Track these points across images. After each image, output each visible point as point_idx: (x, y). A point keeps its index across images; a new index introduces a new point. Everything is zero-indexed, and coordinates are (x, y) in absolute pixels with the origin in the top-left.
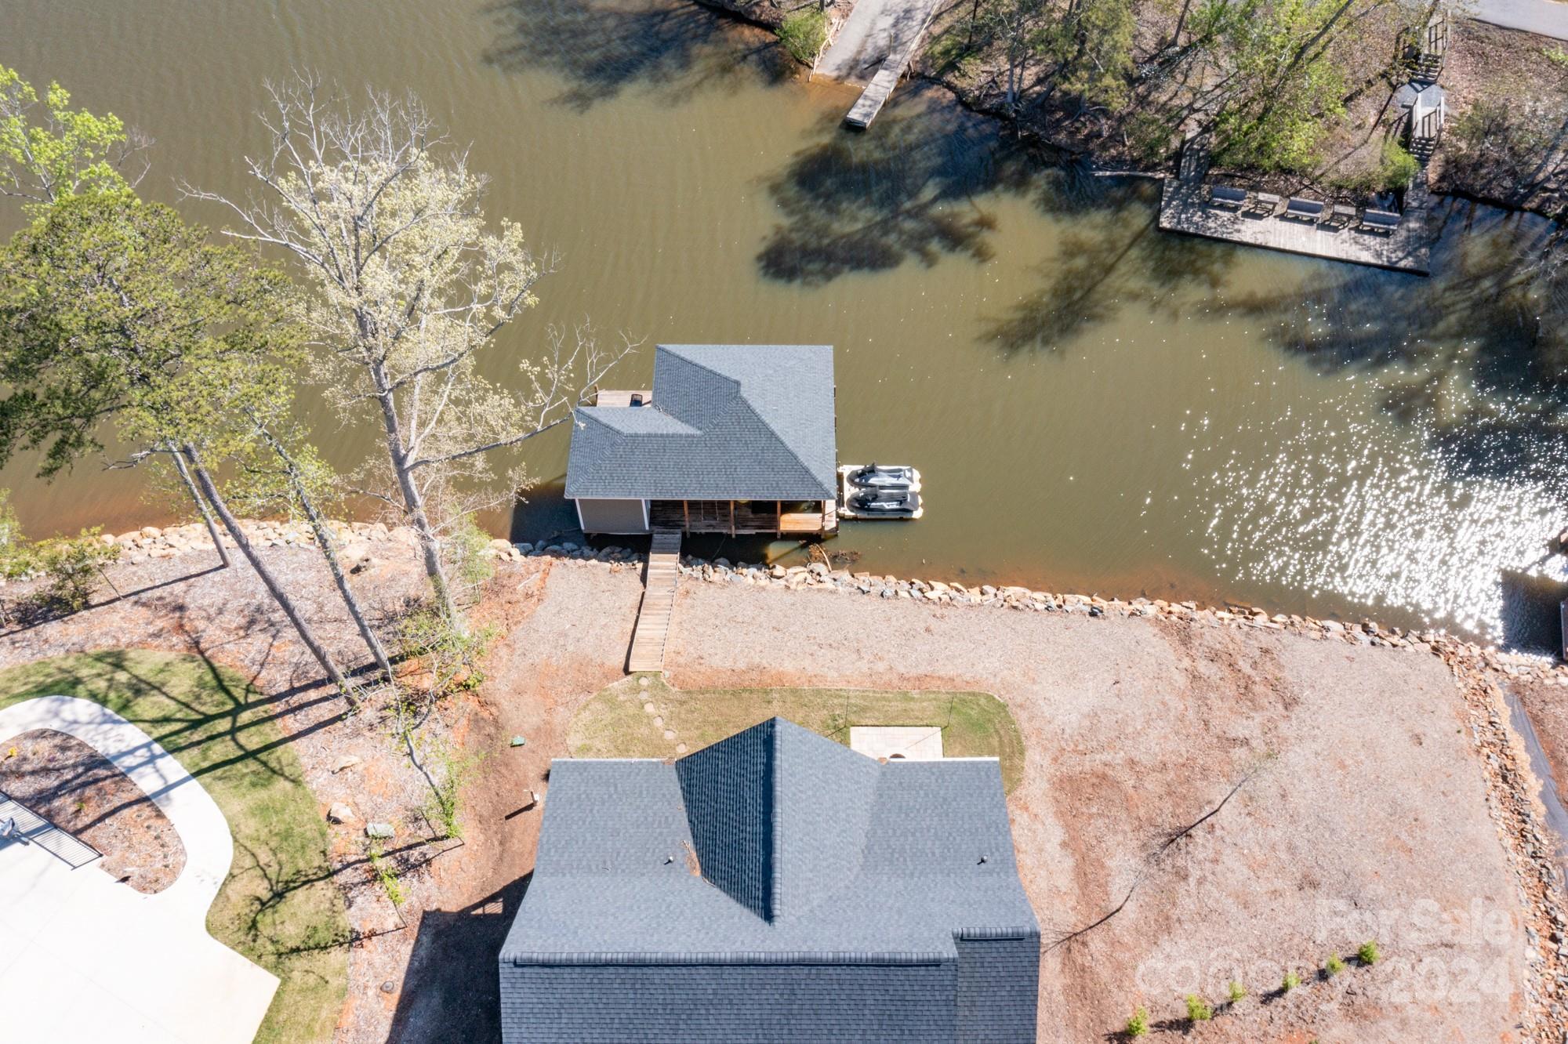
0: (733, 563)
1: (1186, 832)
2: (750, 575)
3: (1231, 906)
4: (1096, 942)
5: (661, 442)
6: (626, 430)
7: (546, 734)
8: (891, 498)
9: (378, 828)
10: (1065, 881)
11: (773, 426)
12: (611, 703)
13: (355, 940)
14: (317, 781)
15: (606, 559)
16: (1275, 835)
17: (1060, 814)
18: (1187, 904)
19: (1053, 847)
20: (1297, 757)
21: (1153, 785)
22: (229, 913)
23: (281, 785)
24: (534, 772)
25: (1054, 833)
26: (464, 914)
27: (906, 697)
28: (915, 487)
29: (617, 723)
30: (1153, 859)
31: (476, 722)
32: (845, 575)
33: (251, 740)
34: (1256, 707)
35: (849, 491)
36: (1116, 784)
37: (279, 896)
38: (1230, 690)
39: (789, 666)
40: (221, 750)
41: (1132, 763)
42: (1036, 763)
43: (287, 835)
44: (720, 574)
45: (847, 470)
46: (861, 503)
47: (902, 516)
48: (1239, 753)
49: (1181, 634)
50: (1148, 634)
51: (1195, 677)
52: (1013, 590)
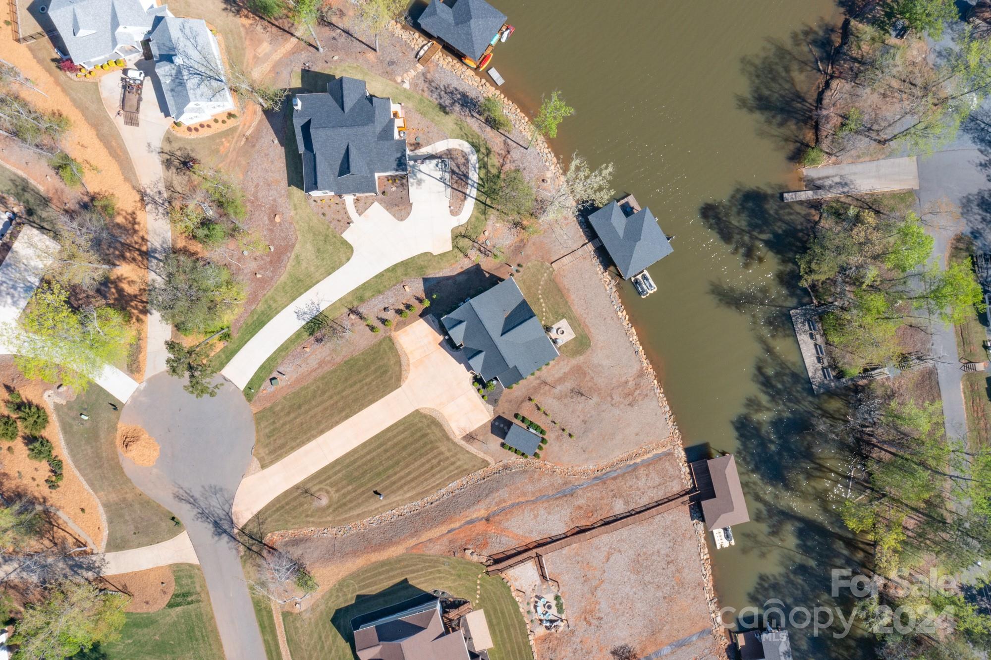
0: (601, 262)
1: (582, 395)
2: (600, 268)
3: (571, 410)
4: (547, 388)
5: (613, 231)
6: (612, 221)
7: (528, 257)
8: (642, 288)
9: (488, 242)
10: (556, 376)
11: (634, 255)
12: (542, 265)
13: (466, 256)
14: (490, 223)
15: (584, 232)
16: (593, 413)
17: (571, 369)
18: (566, 401)
19: (563, 371)
20: (617, 412)
21: (590, 384)
22: (456, 231)
23: (483, 217)
24: (518, 261)
25: (566, 369)
26: (482, 270)
27: (579, 325)
28: (651, 292)
29: (538, 270)
30: (572, 391)
31: (522, 240)
32: (614, 289)
33: (488, 202)
34: (624, 398)
35: (639, 277)
36: (585, 377)
37: (464, 236)
38: (626, 391)
39: (573, 297)
40: (483, 198)
41: (592, 378)
42: (580, 359)
43: (476, 228)
44: (596, 261)
45: (646, 272)
46: (636, 282)
47: (640, 294)
48: (609, 399)
49: (641, 374)
50: (636, 367)
51: (627, 382)
52: (633, 330)
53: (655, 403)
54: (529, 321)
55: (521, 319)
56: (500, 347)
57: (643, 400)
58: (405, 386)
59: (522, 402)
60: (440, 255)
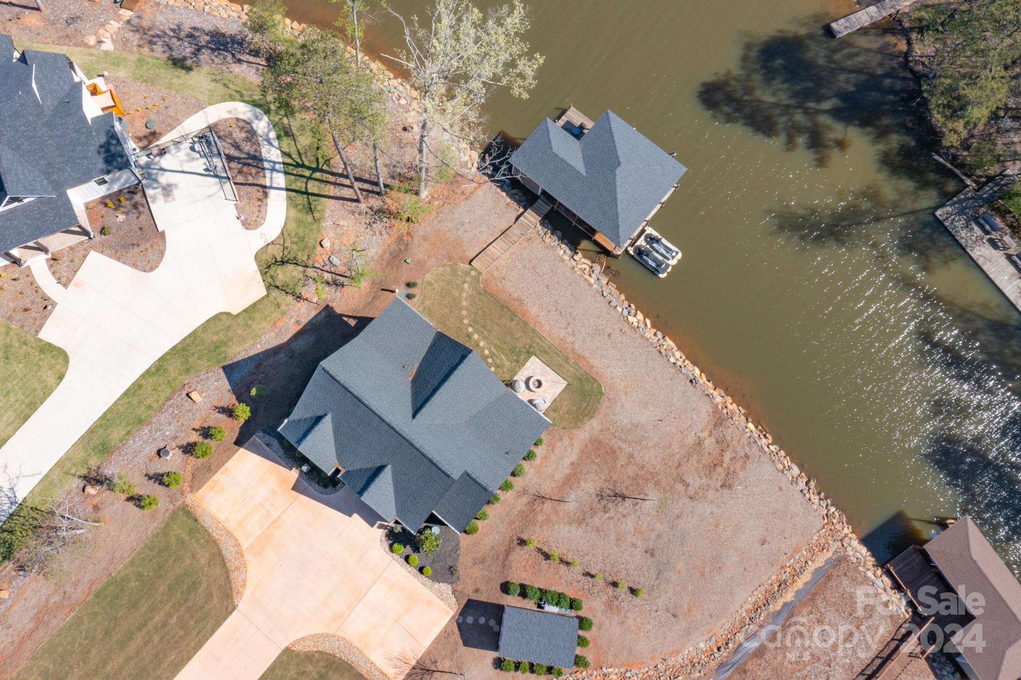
0: (562, 239)
1: (624, 497)
2: (563, 250)
3: (613, 537)
4: (548, 506)
5: (566, 167)
6: (555, 150)
7: (421, 266)
8: (655, 260)
9: (335, 260)
10: (559, 476)
11: (619, 196)
12: (454, 271)
13: (299, 297)
14: (327, 224)
15: (512, 196)
16: (659, 527)
17: (582, 452)
18: (597, 521)
19: (567, 461)
20: (704, 508)
21: (631, 470)
22: (264, 257)
23: (309, 218)
24: (405, 278)
25: (573, 456)
26: (341, 315)
27: (567, 359)
28: (673, 262)
29: (449, 282)
30: (600, 496)
31: (400, 239)
32: (604, 280)
33: (313, 187)
34: (709, 476)
35: (641, 242)
36: (616, 459)
37: (283, 263)
38: (706, 460)
39: (533, 310)
40: (299, 185)
41: (631, 456)
42: (593, 426)
43: (302, 239)
44: (552, 240)
45: (649, 230)
46: (640, 252)
47: (654, 272)
48: (680, 487)
49: (719, 420)
50: (704, 409)
51: (700, 443)
52: (669, 343)
53: (768, 468)
54: (462, 367)
55: (445, 370)
56: (418, 442)
57: (743, 468)
58: (243, 604)
59: (508, 553)
60: (245, 311)
